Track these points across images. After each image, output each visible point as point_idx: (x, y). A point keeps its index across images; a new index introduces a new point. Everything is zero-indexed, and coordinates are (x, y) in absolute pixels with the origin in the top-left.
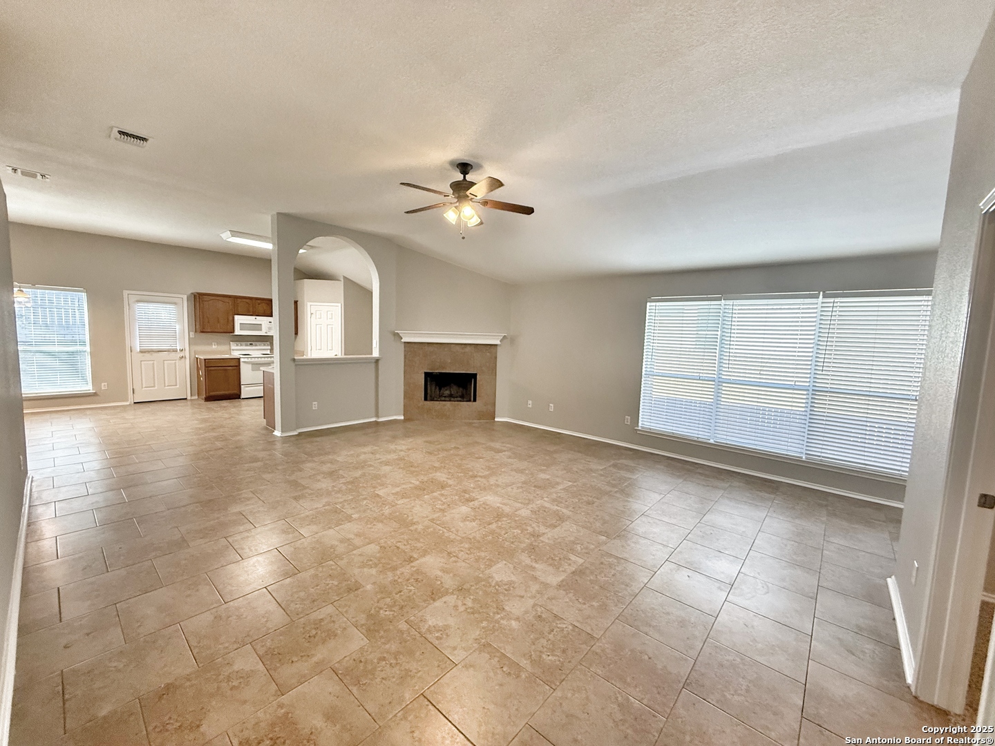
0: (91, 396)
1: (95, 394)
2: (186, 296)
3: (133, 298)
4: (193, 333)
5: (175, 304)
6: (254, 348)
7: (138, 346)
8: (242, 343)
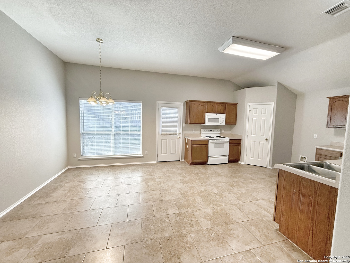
0: (141, 157)
1: (143, 157)
2: (183, 103)
3: (160, 105)
4: (185, 124)
5: (178, 108)
6: (212, 132)
7: (161, 131)
8: (207, 130)
